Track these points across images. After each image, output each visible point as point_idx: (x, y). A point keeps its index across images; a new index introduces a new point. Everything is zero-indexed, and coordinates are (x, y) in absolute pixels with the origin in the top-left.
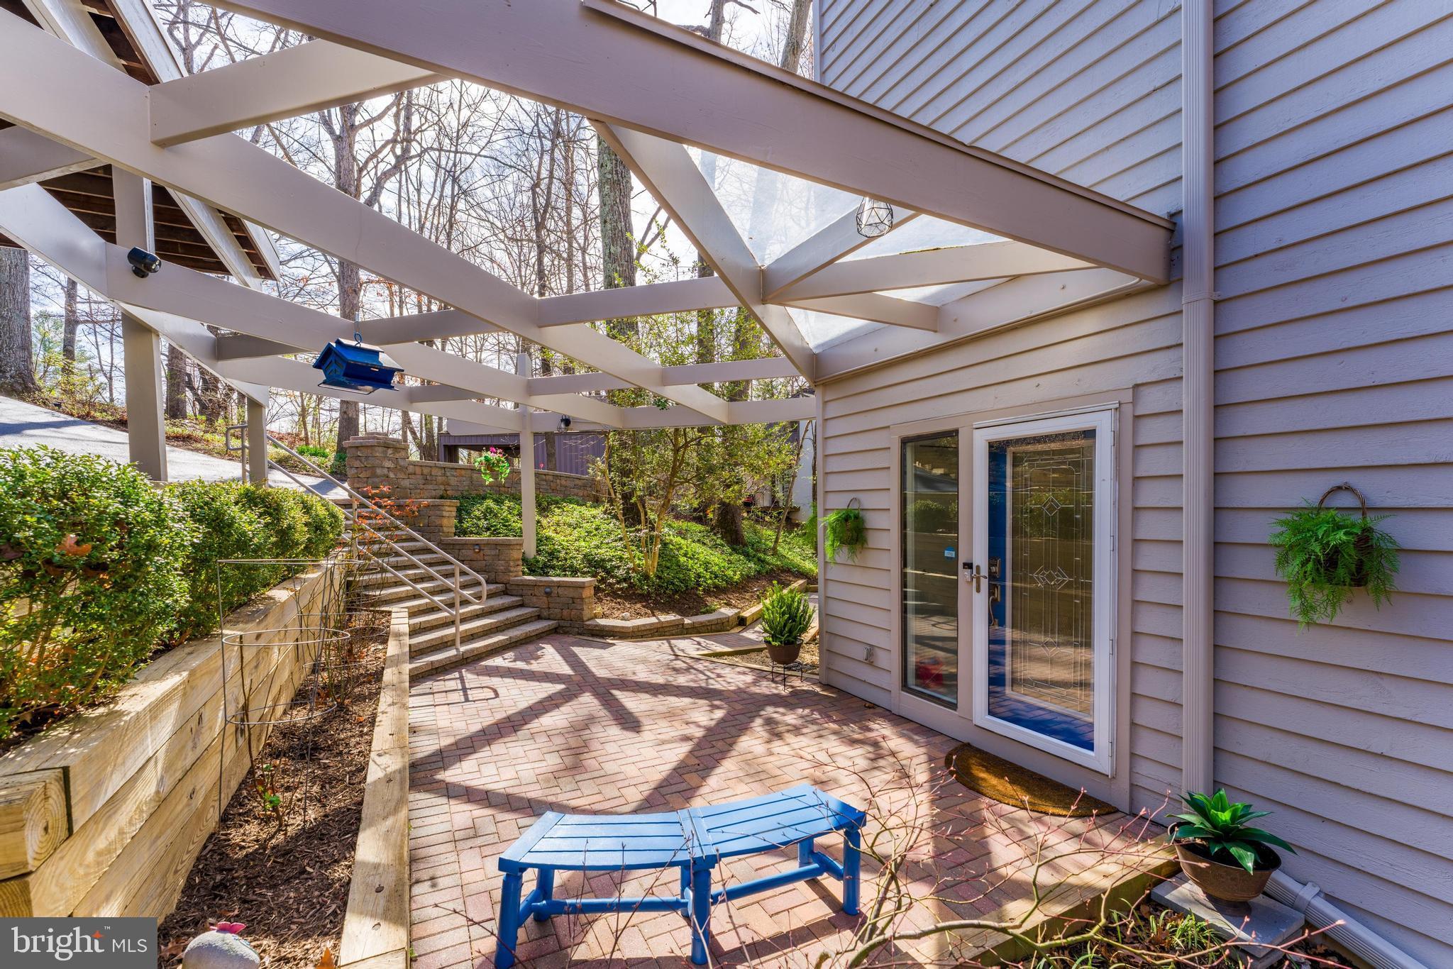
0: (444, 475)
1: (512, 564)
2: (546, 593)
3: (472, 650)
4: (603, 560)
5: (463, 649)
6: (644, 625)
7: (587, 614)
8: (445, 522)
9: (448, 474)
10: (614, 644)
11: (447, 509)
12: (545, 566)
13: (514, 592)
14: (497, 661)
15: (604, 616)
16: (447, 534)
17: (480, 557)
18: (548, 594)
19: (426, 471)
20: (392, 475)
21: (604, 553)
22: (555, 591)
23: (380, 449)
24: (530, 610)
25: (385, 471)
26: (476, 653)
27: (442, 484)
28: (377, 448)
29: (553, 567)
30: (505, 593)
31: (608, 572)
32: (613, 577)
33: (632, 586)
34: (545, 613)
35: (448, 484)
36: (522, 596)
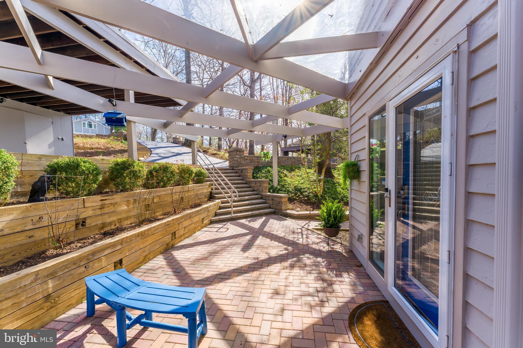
0: (258, 159)
1: (264, 188)
2: (272, 199)
3: (236, 216)
4: (301, 189)
5: (233, 215)
6: (302, 214)
7: (284, 208)
8: (249, 174)
9: (259, 159)
10: (287, 220)
11: (249, 170)
12: (279, 190)
13: (264, 199)
14: (243, 221)
15: (292, 209)
16: (249, 178)
17: (256, 186)
18: (272, 200)
19: (251, 158)
20: (239, 160)
21: (303, 186)
22: (274, 198)
23: (235, 152)
24: (268, 205)
25: (237, 159)
26: (237, 217)
27: (257, 162)
28: (234, 152)
29: (282, 190)
30: (262, 198)
31: (301, 193)
32: (302, 195)
33: (309, 199)
34: (272, 207)
35: (259, 163)
36: (266, 200)
